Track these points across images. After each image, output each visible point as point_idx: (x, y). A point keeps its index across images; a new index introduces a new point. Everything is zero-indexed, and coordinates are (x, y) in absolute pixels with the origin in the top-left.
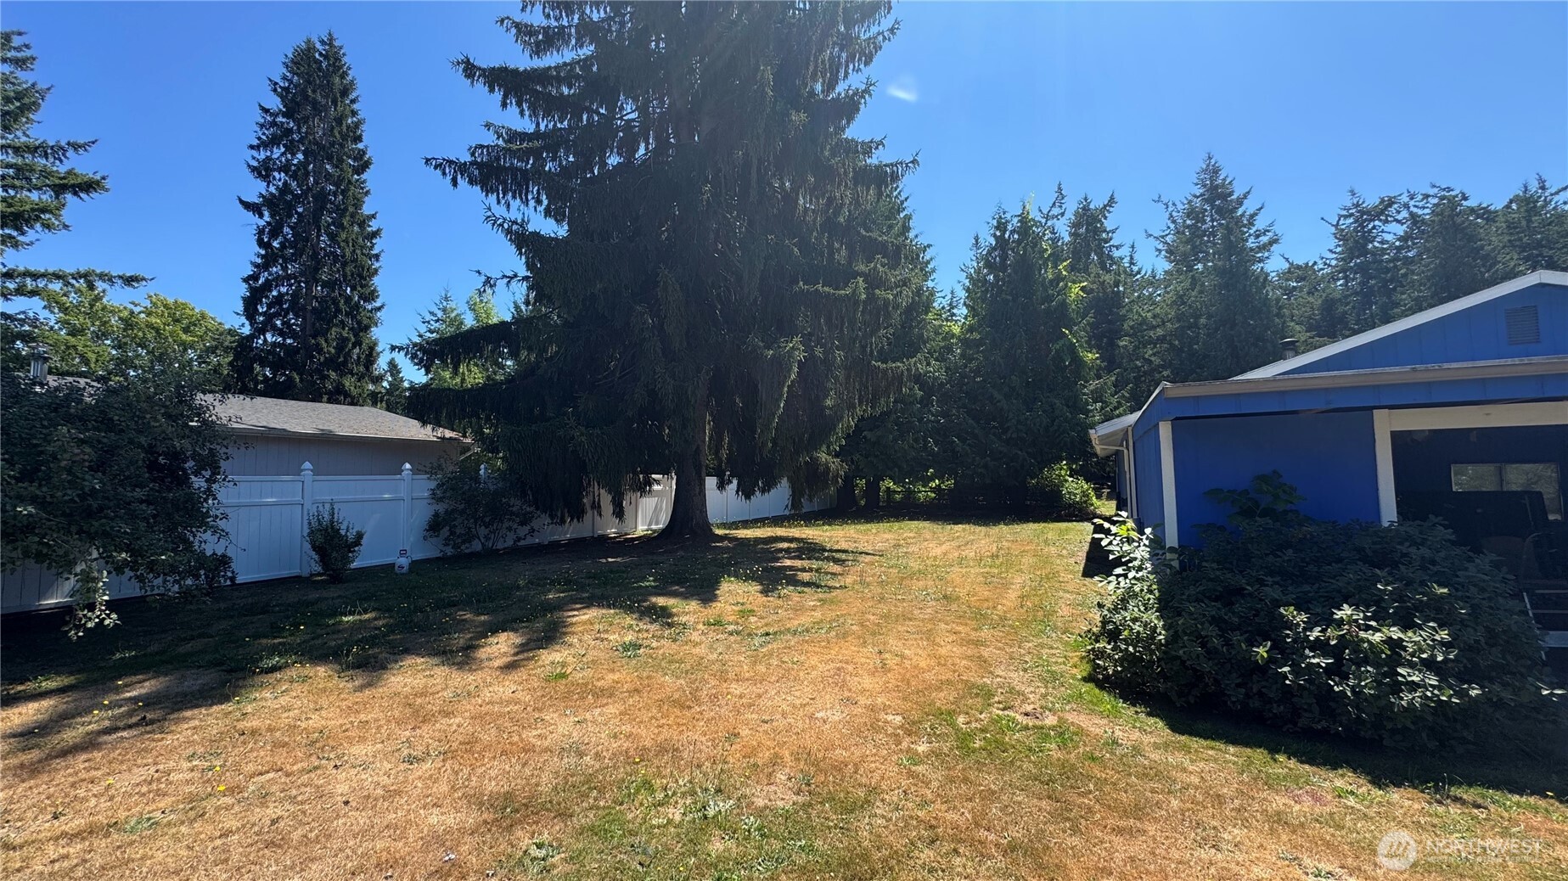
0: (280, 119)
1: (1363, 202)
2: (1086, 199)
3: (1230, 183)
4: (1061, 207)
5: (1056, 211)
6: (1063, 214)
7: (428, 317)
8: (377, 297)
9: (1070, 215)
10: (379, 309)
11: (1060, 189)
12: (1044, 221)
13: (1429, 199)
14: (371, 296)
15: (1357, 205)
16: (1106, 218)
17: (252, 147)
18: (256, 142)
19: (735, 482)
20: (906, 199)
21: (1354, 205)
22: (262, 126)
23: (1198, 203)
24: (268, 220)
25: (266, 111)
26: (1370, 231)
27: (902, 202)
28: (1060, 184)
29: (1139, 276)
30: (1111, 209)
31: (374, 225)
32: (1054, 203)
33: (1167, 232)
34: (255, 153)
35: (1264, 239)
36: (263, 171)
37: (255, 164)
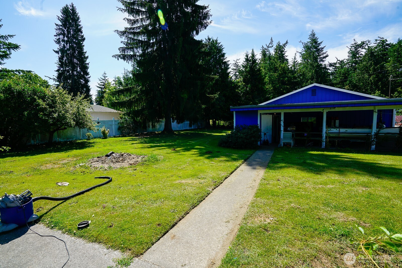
0: (61, 27)
1: (357, 43)
2: (279, 42)
3: (317, 39)
4: (272, 44)
5: (270, 45)
6: (272, 46)
7: (100, 79)
8: (89, 75)
9: (275, 47)
10: (89, 77)
11: (272, 39)
12: (267, 48)
13: (377, 41)
14: (87, 74)
15: (355, 44)
16: (285, 47)
17: (55, 36)
18: (56, 34)
19: (176, 121)
20: (224, 48)
21: (354, 43)
22: (56, 30)
23: (309, 44)
24: (60, 55)
25: (57, 25)
26: (358, 51)
27: (223, 49)
28: (272, 38)
29: (297, 63)
30: (287, 45)
31: (86, 55)
32: (270, 43)
33: (302, 51)
34: (56, 37)
35: (325, 55)
36: (58, 42)
37: (56, 40)
